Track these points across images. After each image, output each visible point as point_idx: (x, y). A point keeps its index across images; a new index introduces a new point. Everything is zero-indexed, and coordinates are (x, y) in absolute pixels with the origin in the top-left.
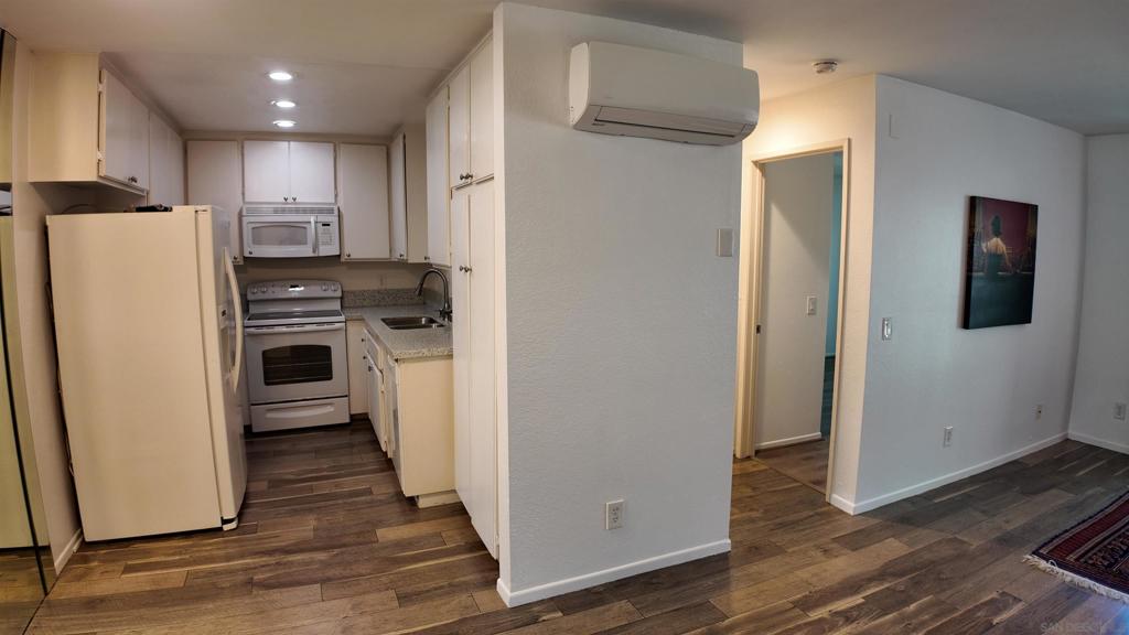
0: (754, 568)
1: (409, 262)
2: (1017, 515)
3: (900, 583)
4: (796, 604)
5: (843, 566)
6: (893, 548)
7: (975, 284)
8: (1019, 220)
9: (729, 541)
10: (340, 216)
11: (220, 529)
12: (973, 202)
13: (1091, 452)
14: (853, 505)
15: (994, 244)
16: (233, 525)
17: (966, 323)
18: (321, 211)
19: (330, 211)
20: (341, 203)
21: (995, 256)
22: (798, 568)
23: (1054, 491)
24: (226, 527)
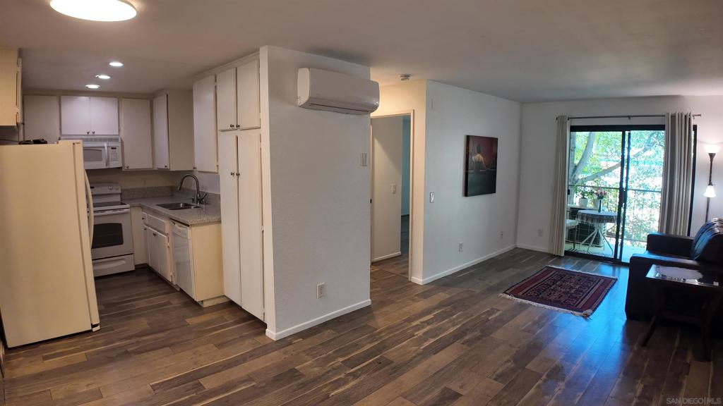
0: (384, 310)
1: (171, 170)
2: (495, 280)
3: (448, 308)
4: (405, 321)
5: (421, 305)
6: (442, 296)
7: (469, 176)
8: (489, 145)
9: (370, 300)
10: (122, 142)
11: (91, 331)
12: (468, 137)
13: (528, 253)
14: (422, 280)
15: (477, 157)
16: (98, 328)
17: (466, 194)
18: (110, 140)
19: (116, 140)
20: (122, 134)
21: (479, 163)
22: (404, 307)
23: (511, 269)
24: (94, 329)
